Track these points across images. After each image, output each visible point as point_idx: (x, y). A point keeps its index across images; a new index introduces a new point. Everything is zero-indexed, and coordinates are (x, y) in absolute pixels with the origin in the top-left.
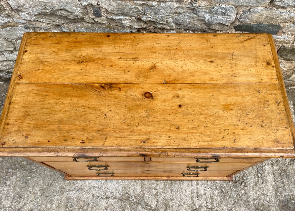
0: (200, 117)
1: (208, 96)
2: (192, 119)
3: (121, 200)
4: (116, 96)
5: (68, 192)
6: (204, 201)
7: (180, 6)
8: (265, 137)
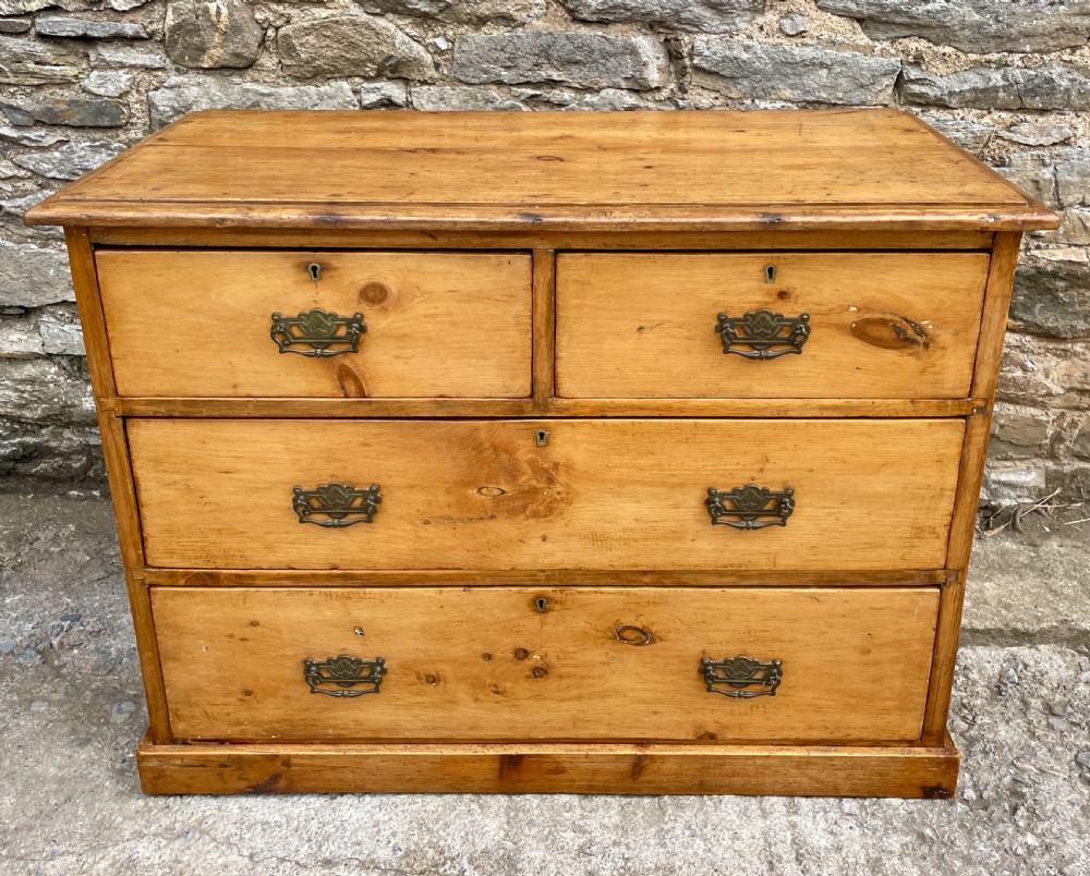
1: (734, 158)
2: (688, 177)
3: (399, 873)
4: (450, 159)
8: (925, 190)
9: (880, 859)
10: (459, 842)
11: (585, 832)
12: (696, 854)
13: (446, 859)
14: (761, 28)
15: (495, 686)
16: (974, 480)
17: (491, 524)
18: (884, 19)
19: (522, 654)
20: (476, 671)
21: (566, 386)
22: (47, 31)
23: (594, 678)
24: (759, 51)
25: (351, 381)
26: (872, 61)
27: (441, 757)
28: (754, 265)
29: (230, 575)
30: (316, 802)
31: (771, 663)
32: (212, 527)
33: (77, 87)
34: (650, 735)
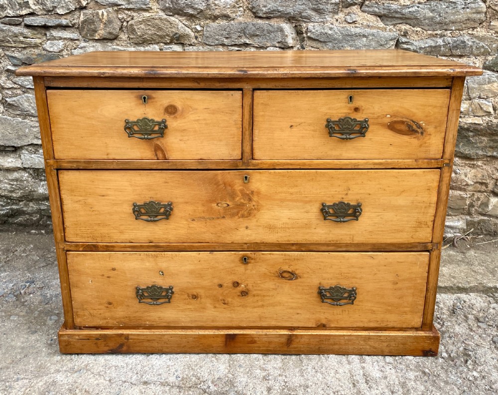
3: (179, 387)
5: (52, 373)
9: (406, 382)
10: (207, 374)
11: (265, 370)
12: (318, 380)
13: (201, 382)
14: (337, 20)
15: (224, 300)
16: (445, 198)
17: (223, 220)
18: (391, 15)
19: (236, 284)
20: (215, 292)
21: (258, 154)
22: (28, 23)
23: (269, 296)
24: (336, 30)
25: (160, 152)
26: (386, 33)
27: (199, 335)
28: (343, 95)
29: (103, 246)
30: (140, 357)
31: (351, 289)
32: (95, 222)
33: (41, 48)
34: (295, 325)
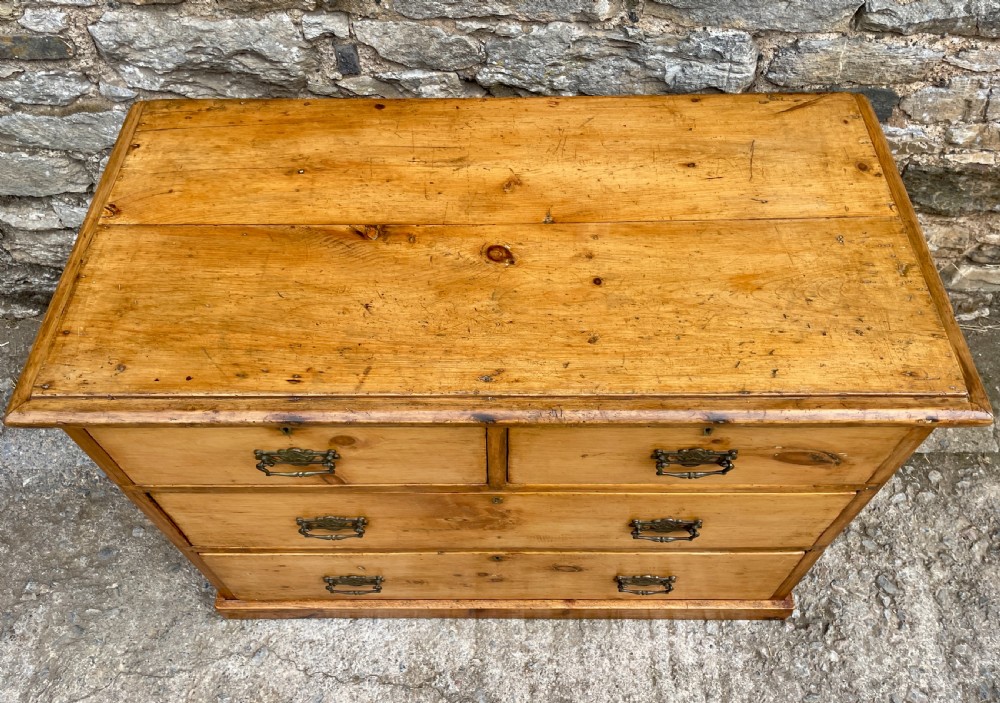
0: (662, 309)
1: (683, 253)
2: (636, 314)
3: (405, 687)
4: (401, 256)
5: (221, 658)
6: (699, 692)
7: (590, 34)
8: (870, 361)
9: (729, 675)
10: (444, 660)
11: (529, 651)
13: (436, 674)
15: (464, 584)
17: (457, 532)
19: (483, 575)
20: (449, 579)
23: (536, 582)
30: (344, 623)
